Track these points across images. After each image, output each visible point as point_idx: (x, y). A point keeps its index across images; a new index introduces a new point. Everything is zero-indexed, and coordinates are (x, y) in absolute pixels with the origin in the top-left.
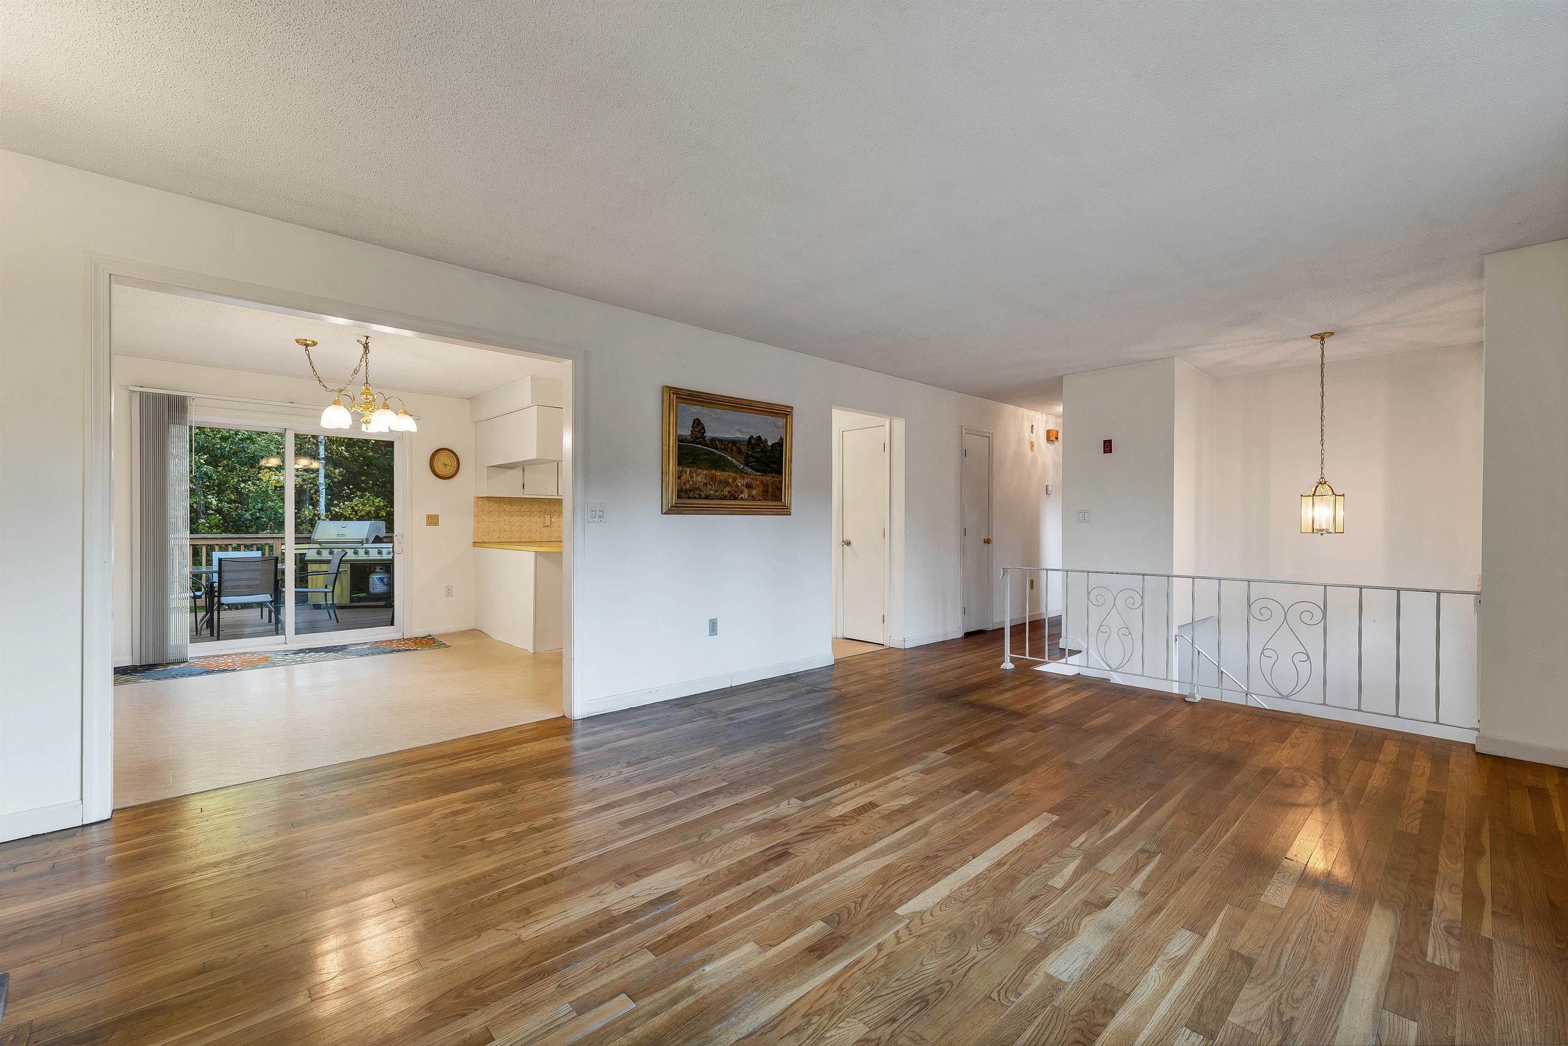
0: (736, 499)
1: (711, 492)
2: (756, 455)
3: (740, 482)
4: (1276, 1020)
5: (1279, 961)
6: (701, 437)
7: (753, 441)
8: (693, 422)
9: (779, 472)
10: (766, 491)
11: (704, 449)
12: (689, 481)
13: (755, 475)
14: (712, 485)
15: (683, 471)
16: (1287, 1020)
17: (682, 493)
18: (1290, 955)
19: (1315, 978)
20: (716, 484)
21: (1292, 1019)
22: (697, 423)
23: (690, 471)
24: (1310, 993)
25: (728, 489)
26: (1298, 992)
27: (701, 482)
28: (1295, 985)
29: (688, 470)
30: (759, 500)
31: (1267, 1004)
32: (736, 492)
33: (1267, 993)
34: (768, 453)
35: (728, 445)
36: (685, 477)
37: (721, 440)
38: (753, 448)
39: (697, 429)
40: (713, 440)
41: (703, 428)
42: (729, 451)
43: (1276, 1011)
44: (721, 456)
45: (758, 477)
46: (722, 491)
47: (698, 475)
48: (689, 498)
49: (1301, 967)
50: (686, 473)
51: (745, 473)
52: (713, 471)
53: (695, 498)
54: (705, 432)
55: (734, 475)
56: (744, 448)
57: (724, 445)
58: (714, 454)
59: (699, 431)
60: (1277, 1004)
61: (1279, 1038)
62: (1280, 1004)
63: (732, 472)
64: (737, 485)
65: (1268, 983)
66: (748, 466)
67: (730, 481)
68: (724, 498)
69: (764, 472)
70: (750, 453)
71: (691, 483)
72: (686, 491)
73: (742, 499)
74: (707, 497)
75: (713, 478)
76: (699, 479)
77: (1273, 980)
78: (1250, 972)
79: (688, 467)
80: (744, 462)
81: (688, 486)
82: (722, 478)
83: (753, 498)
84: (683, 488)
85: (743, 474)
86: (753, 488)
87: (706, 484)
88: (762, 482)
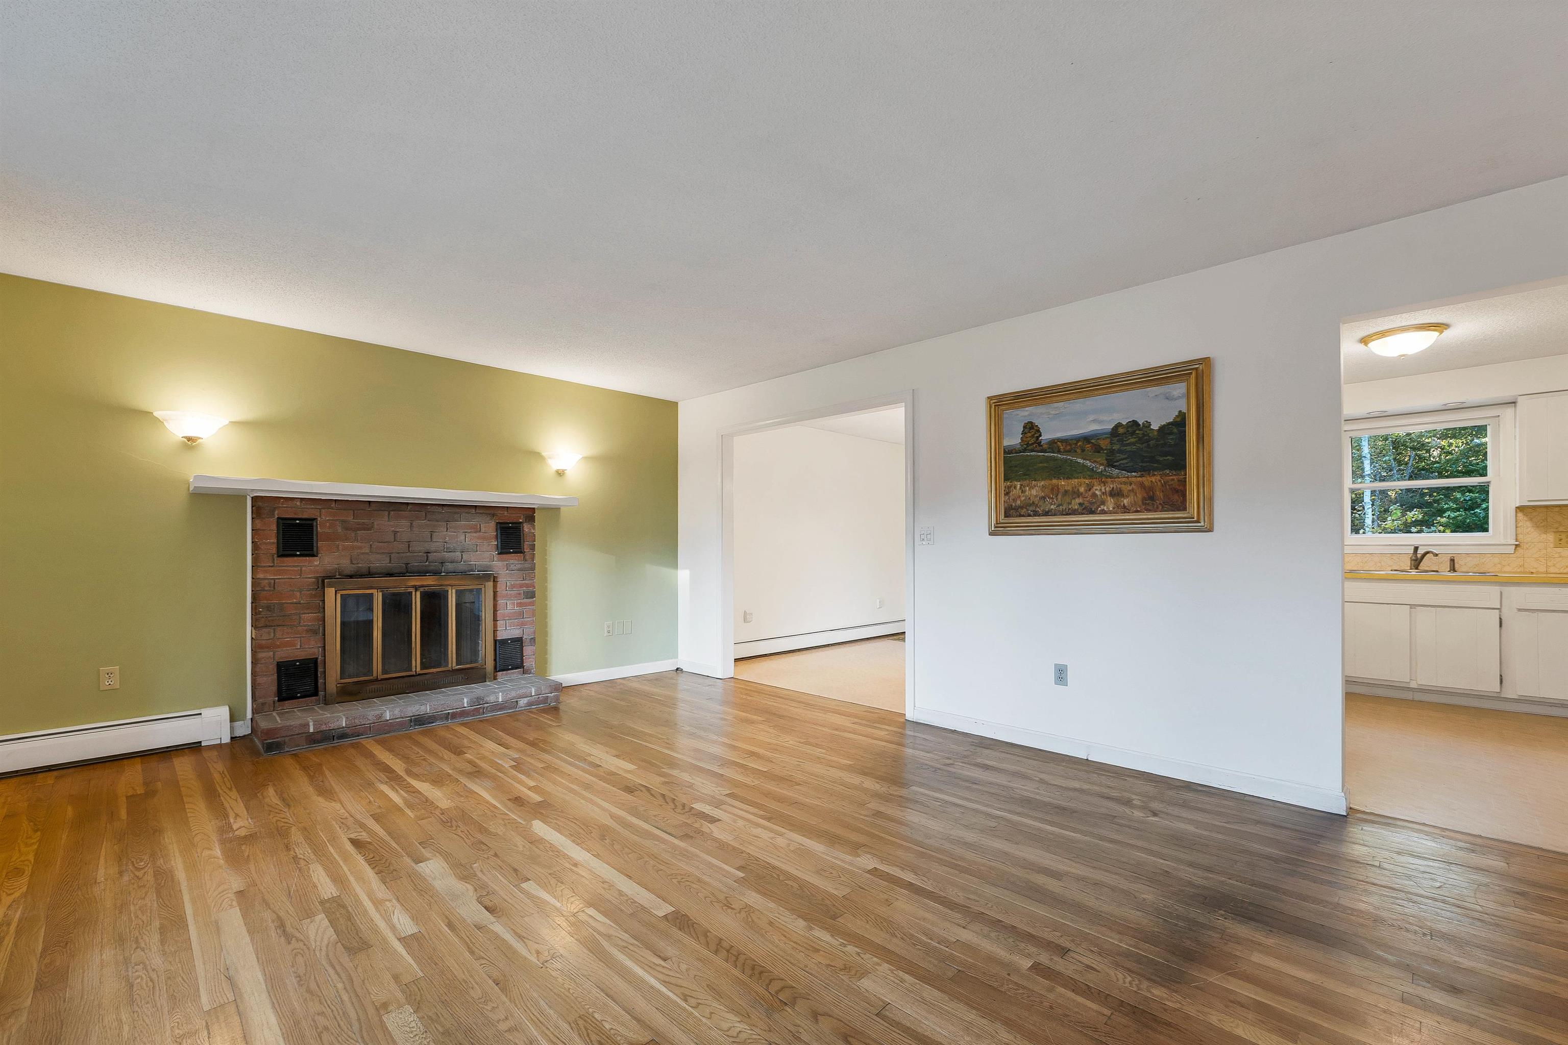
0: (1092, 512)
1: (1052, 507)
2: (1128, 448)
3: (1098, 490)
4: (298, 935)
5: (334, 968)
6: (1035, 443)
7: (1121, 431)
8: (1024, 427)
9: (1180, 464)
10: (1152, 498)
11: (1039, 456)
12: (1020, 497)
13: (1128, 477)
14: (1052, 498)
15: (1011, 486)
16: (291, 940)
17: (1011, 511)
18: (332, 980)
19: (298, 979)
20: (1059, 497)
21: (289, 943)
22: (1031, 429)
23: (1021, 485)
24: (293, 966)
25: (1078, 501)
26: (300, 959)
27: (1036, 496)
28: (307, 963)
29: (1018, 485)
30: (1137, 511)
31: (312, 937)
32: (1092, 503)
33: (318, 943)
34: (1152, 443)
35: (1076, 444)
36: (1016, 492)
37: (1064, 441)
38: (1121, 441)
39: (1029, 435)
40: (1053, 442)
41: (1038, 431)
42: (1079, 451)
43: (303, 938)
44: (1066, 460)
45: (1134, 479)
46: (1070, 503)
47: (1031, 488)
48: (1021, 516)
49: (315, 978)
50: (1015, 488)
51: (1107, 477)
52: (1055, 481)
53: (1029, 516)
54: (1040, 435)
55: (1087, 481)
56: (1104, 444)
57: (1070, 445)
58: (1054, 459)
59: (1033, 436)
60: (307, 943)
61: (287, 929)
62: (305, 945)
63: (1084, 478)
64: (1094, 495)
65: (324, 949)
66: (1114, 467)
67: (1082, 490)
68: (1074, 512)
69: (1145, 471)
70: (1116, 447)
71: (1023, 498)
72: (1016, 509)
73: (1103, 512)
74: (1046, 513)
75: (1055, 490)
76: (1034, 492)
77: (324, 953)
78: (342, 945)
79: (1017, 481)
80: (1105, 462)
81: (1018, 502)
82: (1069, 488)
83: (1125, 510)
84: (1011, 505)
85: (1102, 478)
86: (1123, 496)
87: (1043, 498)
88: (1142, 485)
